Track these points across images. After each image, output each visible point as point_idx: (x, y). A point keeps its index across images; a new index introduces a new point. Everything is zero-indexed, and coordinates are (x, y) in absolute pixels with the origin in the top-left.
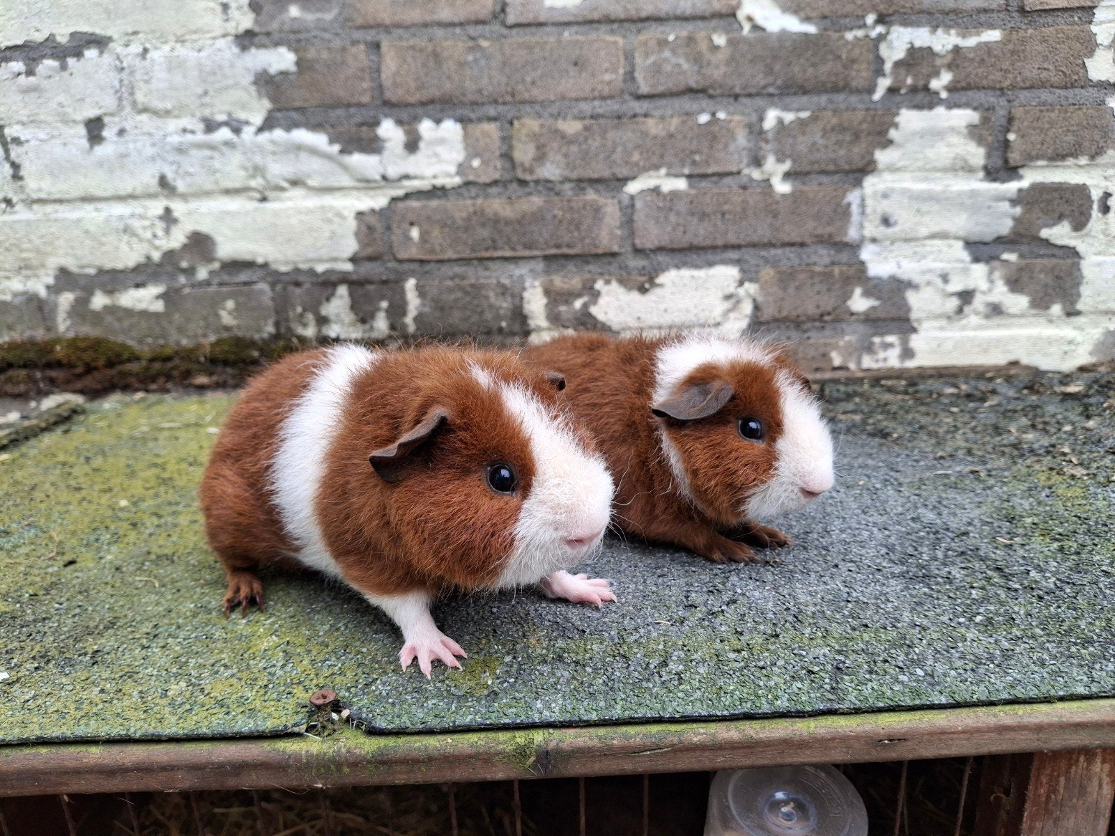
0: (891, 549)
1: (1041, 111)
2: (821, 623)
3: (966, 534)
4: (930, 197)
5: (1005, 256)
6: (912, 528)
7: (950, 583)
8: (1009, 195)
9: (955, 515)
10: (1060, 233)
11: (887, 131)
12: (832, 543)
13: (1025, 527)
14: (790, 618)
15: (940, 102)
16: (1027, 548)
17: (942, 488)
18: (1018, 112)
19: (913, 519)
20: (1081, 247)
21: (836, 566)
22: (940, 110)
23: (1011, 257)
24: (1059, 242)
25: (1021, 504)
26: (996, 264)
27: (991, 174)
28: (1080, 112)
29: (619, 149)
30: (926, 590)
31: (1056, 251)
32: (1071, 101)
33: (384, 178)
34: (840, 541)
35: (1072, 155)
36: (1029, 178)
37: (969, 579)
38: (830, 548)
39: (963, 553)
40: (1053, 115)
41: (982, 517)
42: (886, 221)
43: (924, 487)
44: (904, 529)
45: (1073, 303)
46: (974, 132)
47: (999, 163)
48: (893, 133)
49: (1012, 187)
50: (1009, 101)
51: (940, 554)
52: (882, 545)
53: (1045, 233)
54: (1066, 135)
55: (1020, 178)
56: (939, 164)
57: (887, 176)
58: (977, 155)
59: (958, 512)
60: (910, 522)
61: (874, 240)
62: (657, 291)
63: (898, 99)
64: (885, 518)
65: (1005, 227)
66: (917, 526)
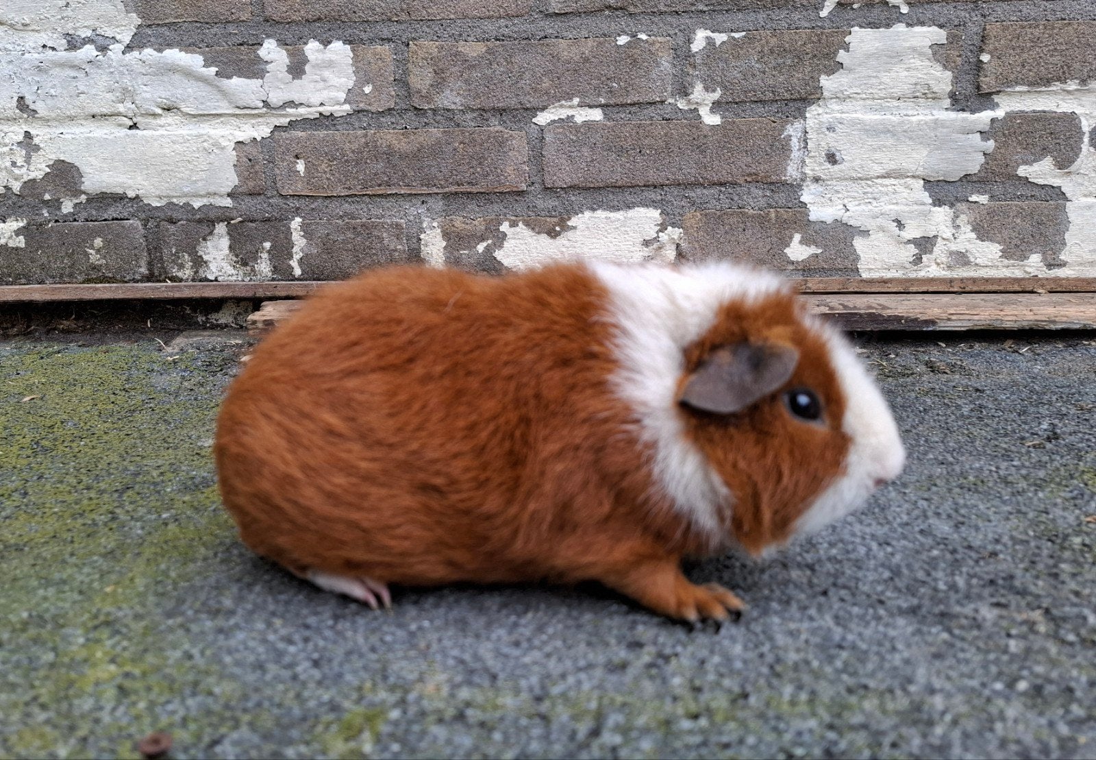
0: (896, 572)
1: (1023, 27)
2: (806, 678)
3: (994, 554)
4: (886, 130)
5: (974, 198)
6: (922, 544)
7: (979, 627)
8: (980, 127)
9: (977, 529)
10: (1041, 171)
11: (835, 53)
12: (819, 561)
13: (1073, 550)
14: (765, 670)
15: (900, 18)
16: (1079, 579)
17: (957, 490)
18: (993, 29)
19: (922, 532)
20: (1067, 186)
21: (825, 593)
22: (900, 28)
23: (983, 199)
24: (1041, 182)
25: (1065, 518)
26: (962, 206)
27: (958, 102)
28: (1070, 28)
29: (527, 75)
30: (945, 636)
31: (1036, 192)
32: (1059, 15)
33: (266, 104)
34: (830, 559)
35: (1059, 80)
36: (1005, 106)
37: (1004, 623)
38: (817, 567)
39: (992, 582)
40: (1037, 32)
41: (1014, 533)
42: (832, 158)
43: (934, 489)
44: (911, 545)
45: (1056, 252)
46: (939, 53)
47: (970, 89)
48: (842, 56)
49: (985, 116)
50: (984, 16)
51: (960, 581)
52: (883, 565)
53: (1022, 171)
54: (1052, 56)
55: (994, 106)
56: (897, 91)
57: (834, 106)
58: (942, 80)
59: (980, 524)
60: (919, 536)
61: (817, 180)
62: (570, 234)
63: (851, 15)
64: (886, 528)
65: (975, 164)
66: (929, 541)
